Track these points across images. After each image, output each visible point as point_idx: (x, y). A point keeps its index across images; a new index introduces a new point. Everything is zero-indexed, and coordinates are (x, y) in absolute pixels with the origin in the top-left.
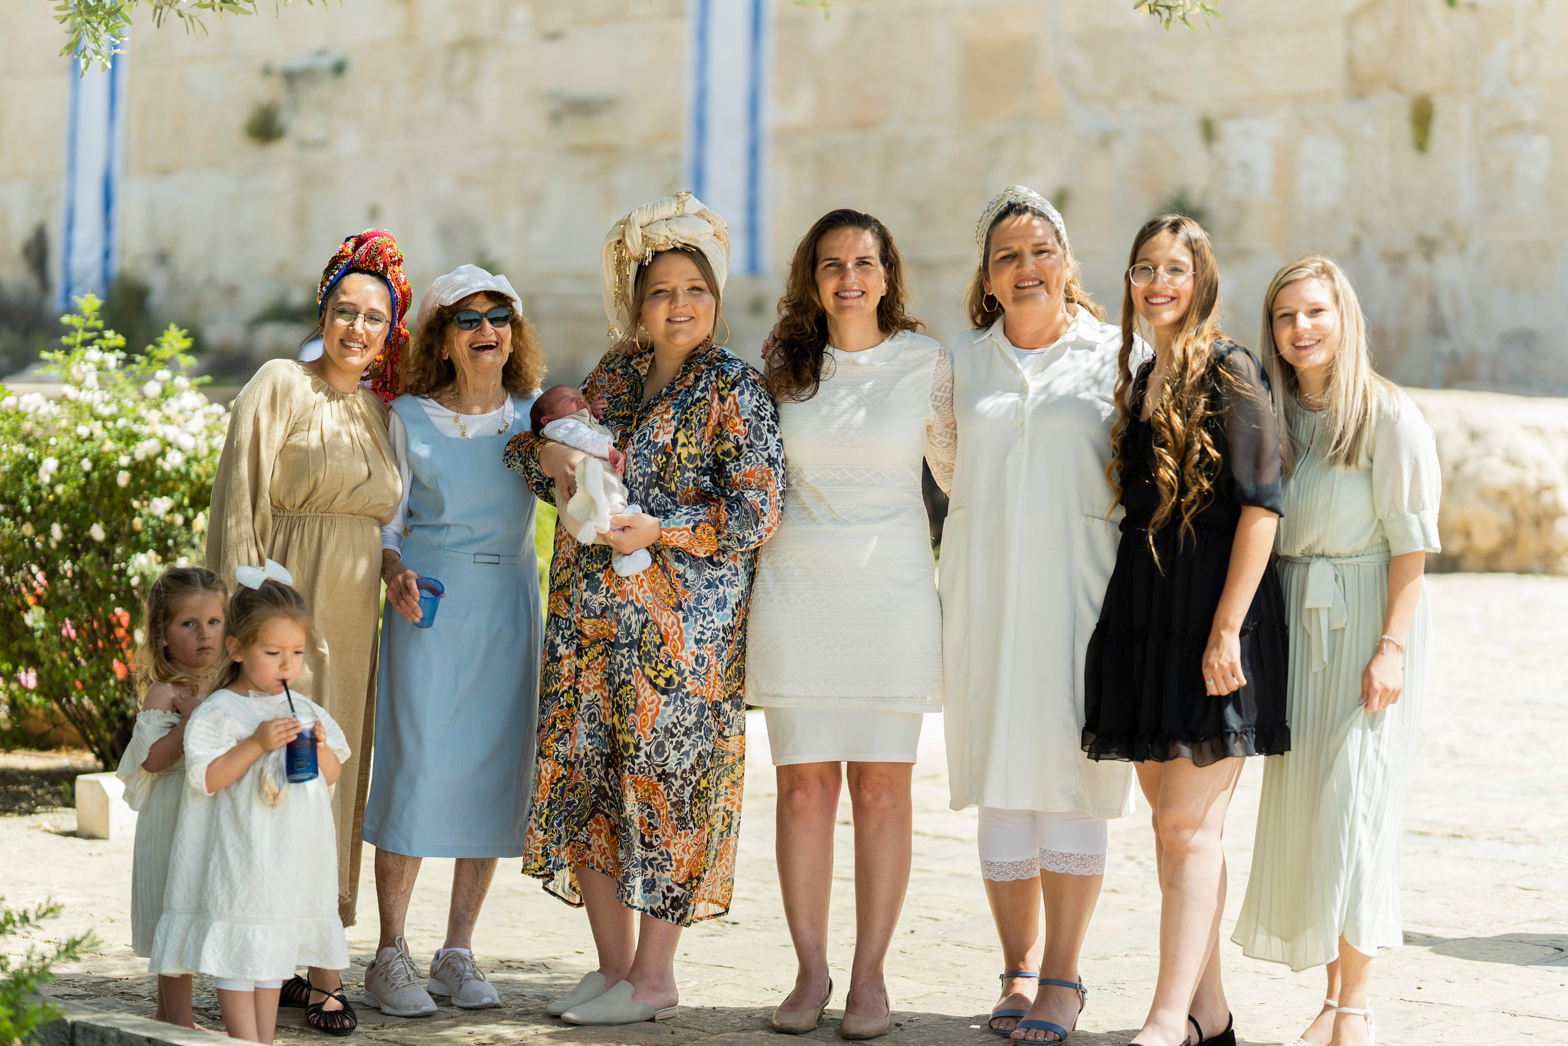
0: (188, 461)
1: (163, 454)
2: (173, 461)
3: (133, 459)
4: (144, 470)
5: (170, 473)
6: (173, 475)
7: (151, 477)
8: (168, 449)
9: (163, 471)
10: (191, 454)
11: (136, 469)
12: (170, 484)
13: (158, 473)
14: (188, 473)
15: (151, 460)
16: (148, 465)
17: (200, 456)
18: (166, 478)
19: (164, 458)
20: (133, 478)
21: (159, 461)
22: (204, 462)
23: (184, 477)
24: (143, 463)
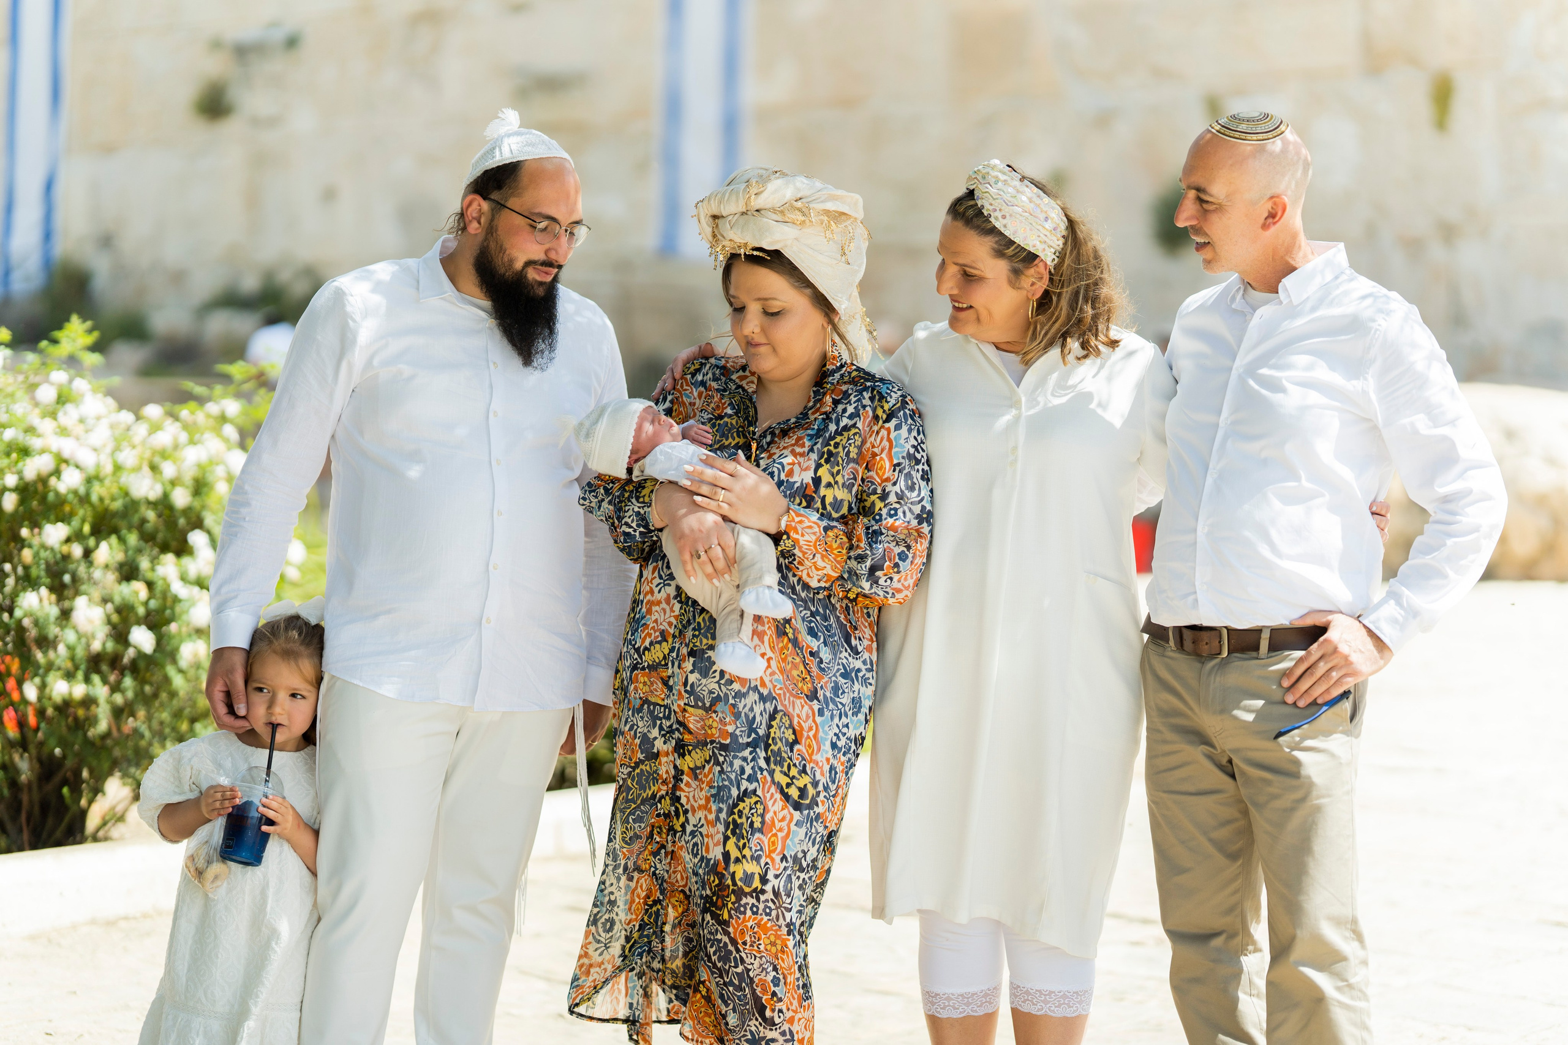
0: (89, 481)
1: (57, 473)
2: (69, 482)
3: (21, 478)
4: (36, 492)
5: (66, 495)
6: (70, 497)
7: (43, 499)
8: (63, 466)
9: (57, 494)
10: (91, 471)
11: (25, 490)
12: (67, 508)
13: (51, 496)
14: (88, 495)
15: (43, 480)
16: (40, 487)
17: (102, 475)
18: (61, 501)
19: (59, 478)
20: (22, 501)
21: (53, 481)
22: (107, 482)
23: (84, 500)
24: (35, 482)
